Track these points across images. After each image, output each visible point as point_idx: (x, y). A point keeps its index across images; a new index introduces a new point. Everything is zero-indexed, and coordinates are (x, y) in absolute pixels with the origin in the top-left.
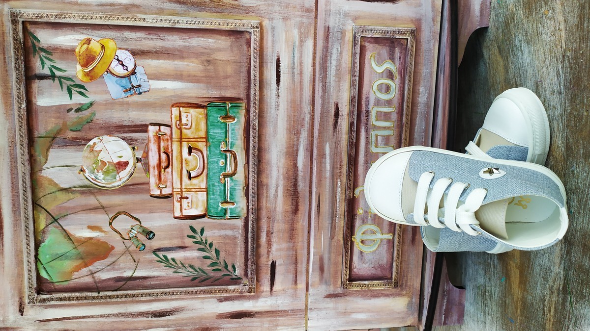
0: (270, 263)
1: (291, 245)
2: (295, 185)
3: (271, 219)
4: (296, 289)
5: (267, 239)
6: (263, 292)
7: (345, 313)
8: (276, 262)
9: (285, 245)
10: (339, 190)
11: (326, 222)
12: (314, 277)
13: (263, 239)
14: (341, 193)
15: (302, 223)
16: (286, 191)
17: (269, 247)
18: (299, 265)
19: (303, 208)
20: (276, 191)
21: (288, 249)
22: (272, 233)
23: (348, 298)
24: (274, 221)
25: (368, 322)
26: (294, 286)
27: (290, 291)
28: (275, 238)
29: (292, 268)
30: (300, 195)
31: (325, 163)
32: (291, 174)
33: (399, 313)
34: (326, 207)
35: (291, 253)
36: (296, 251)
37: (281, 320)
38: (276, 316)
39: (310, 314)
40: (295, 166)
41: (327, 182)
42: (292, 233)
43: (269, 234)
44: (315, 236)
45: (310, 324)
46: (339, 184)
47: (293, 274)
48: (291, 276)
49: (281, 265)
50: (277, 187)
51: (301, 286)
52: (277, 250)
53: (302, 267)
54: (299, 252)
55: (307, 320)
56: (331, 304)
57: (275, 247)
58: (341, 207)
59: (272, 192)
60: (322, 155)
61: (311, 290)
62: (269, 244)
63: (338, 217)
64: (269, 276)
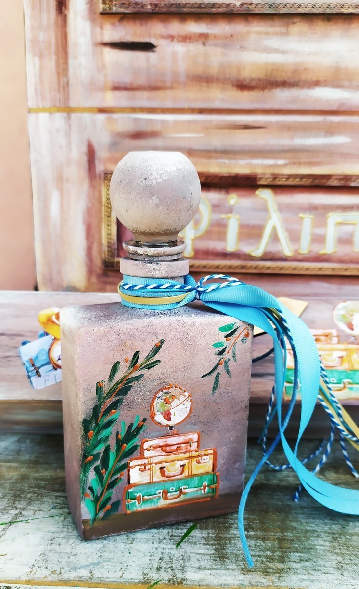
0: (153, 41)
1: (183, 79)
2: (284, 84)
3: (228, 41)
4: (103, 89)
5: (195, 34)
6: (101, 28)
7: (60, 179)
8: (153, 51)
9: (182, 67)
10: (270, 162)
11: (217, 141)
12: (124, 122)
13: (194, 27)
14: (265, 167)
15: (220, 97)
16: (276, 68)
17: (180, 39)
18: (146, 94)
19: (245, 99)
20: (276, 51)
21: (175, 74)
22: (204, 44)
23: (86, 184)
24: (225, 46)
25: (45, 220)
26: (110, 85)
27: (101, 78)
28: (195, 48)
29: (142, 81)
30: (267, 94)
31: (316, 136)
32: (304, 76)
33: (59, 272)
34: (244, 139)
35: (168, 79)
36: (172, 88)
37: (51, 64)
38: (57, 54)
39: (59, 117)
40: (317, 84)
41: (285, 141)
42: (204, 79)
43: (204, 38)
44: (195, 122)
45: (43, 117)
46: (281, 162)
47: (131, 84)
48: (127, 79)
49: (148, 60)
50: (283, 52)
51: (110, 99)
52: (174, 55)
53: (143, 99)
54: (169, 93)
55: (50, 111)
56: (78, 154)
57: (180, 48)
58: (241, 167)
59: (274, 42)
60: (330, 130)
61: (102, 117)
62: (186, 38)
63: (225, 163)
64: (129, 38)
